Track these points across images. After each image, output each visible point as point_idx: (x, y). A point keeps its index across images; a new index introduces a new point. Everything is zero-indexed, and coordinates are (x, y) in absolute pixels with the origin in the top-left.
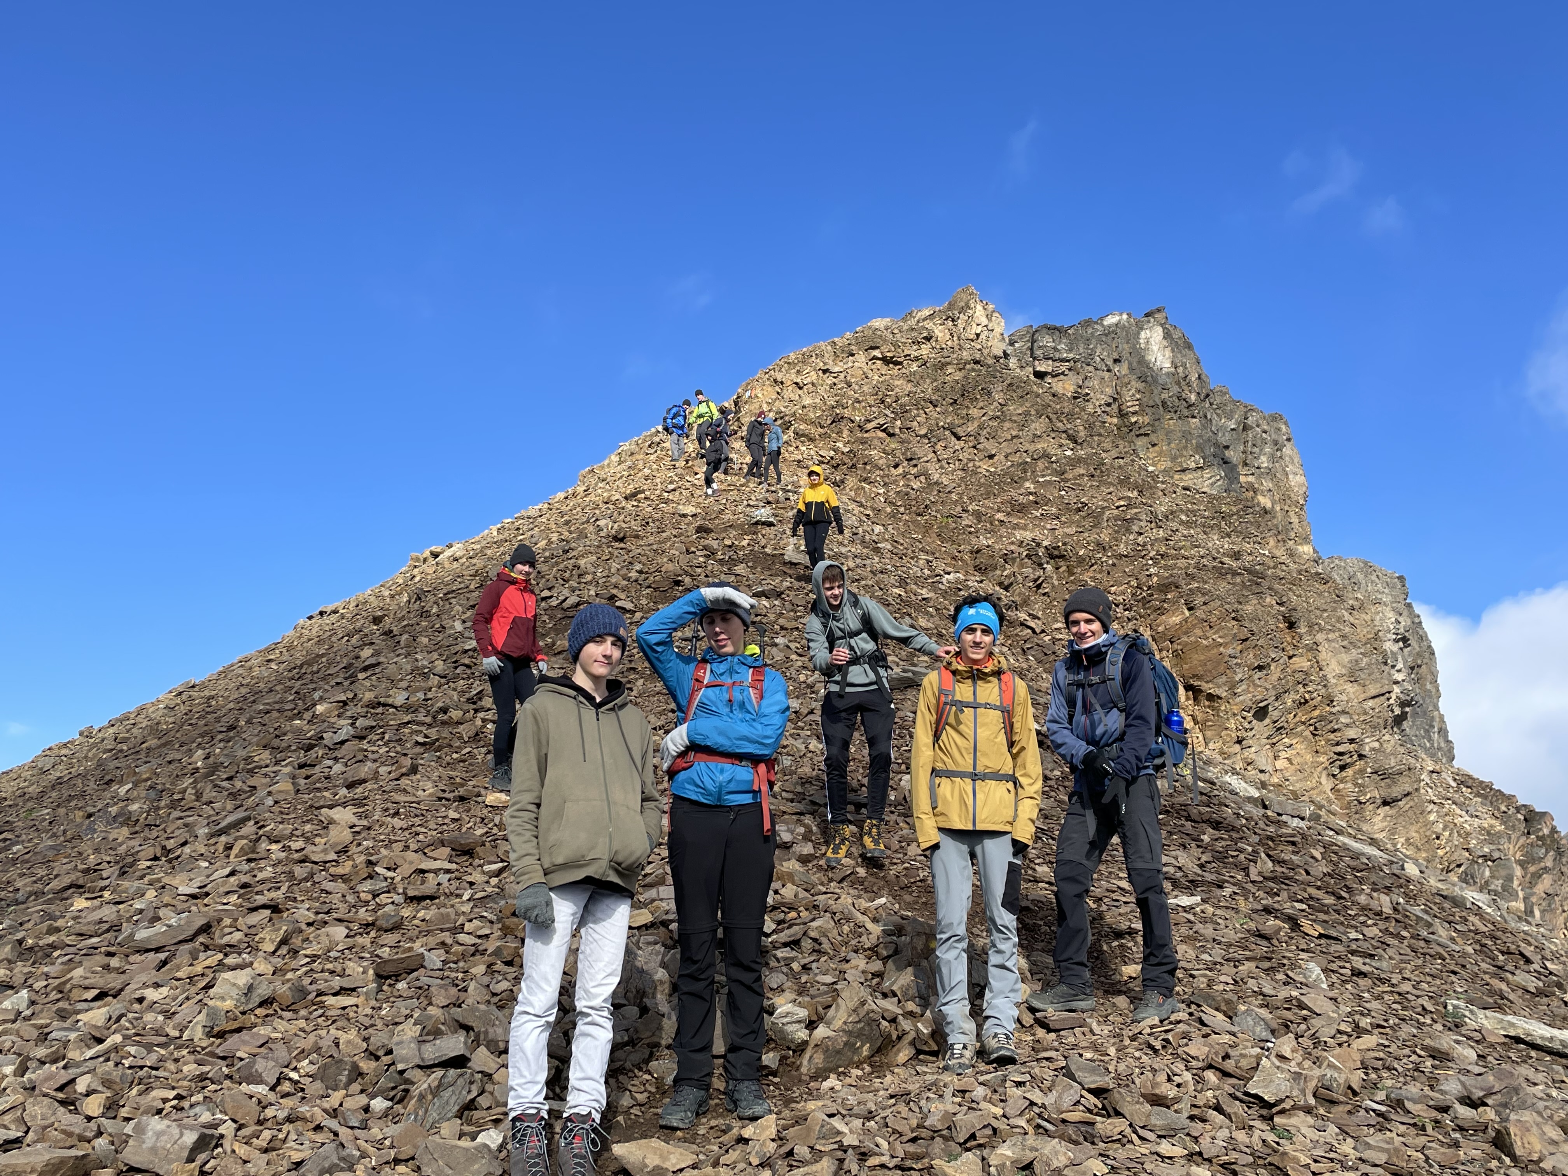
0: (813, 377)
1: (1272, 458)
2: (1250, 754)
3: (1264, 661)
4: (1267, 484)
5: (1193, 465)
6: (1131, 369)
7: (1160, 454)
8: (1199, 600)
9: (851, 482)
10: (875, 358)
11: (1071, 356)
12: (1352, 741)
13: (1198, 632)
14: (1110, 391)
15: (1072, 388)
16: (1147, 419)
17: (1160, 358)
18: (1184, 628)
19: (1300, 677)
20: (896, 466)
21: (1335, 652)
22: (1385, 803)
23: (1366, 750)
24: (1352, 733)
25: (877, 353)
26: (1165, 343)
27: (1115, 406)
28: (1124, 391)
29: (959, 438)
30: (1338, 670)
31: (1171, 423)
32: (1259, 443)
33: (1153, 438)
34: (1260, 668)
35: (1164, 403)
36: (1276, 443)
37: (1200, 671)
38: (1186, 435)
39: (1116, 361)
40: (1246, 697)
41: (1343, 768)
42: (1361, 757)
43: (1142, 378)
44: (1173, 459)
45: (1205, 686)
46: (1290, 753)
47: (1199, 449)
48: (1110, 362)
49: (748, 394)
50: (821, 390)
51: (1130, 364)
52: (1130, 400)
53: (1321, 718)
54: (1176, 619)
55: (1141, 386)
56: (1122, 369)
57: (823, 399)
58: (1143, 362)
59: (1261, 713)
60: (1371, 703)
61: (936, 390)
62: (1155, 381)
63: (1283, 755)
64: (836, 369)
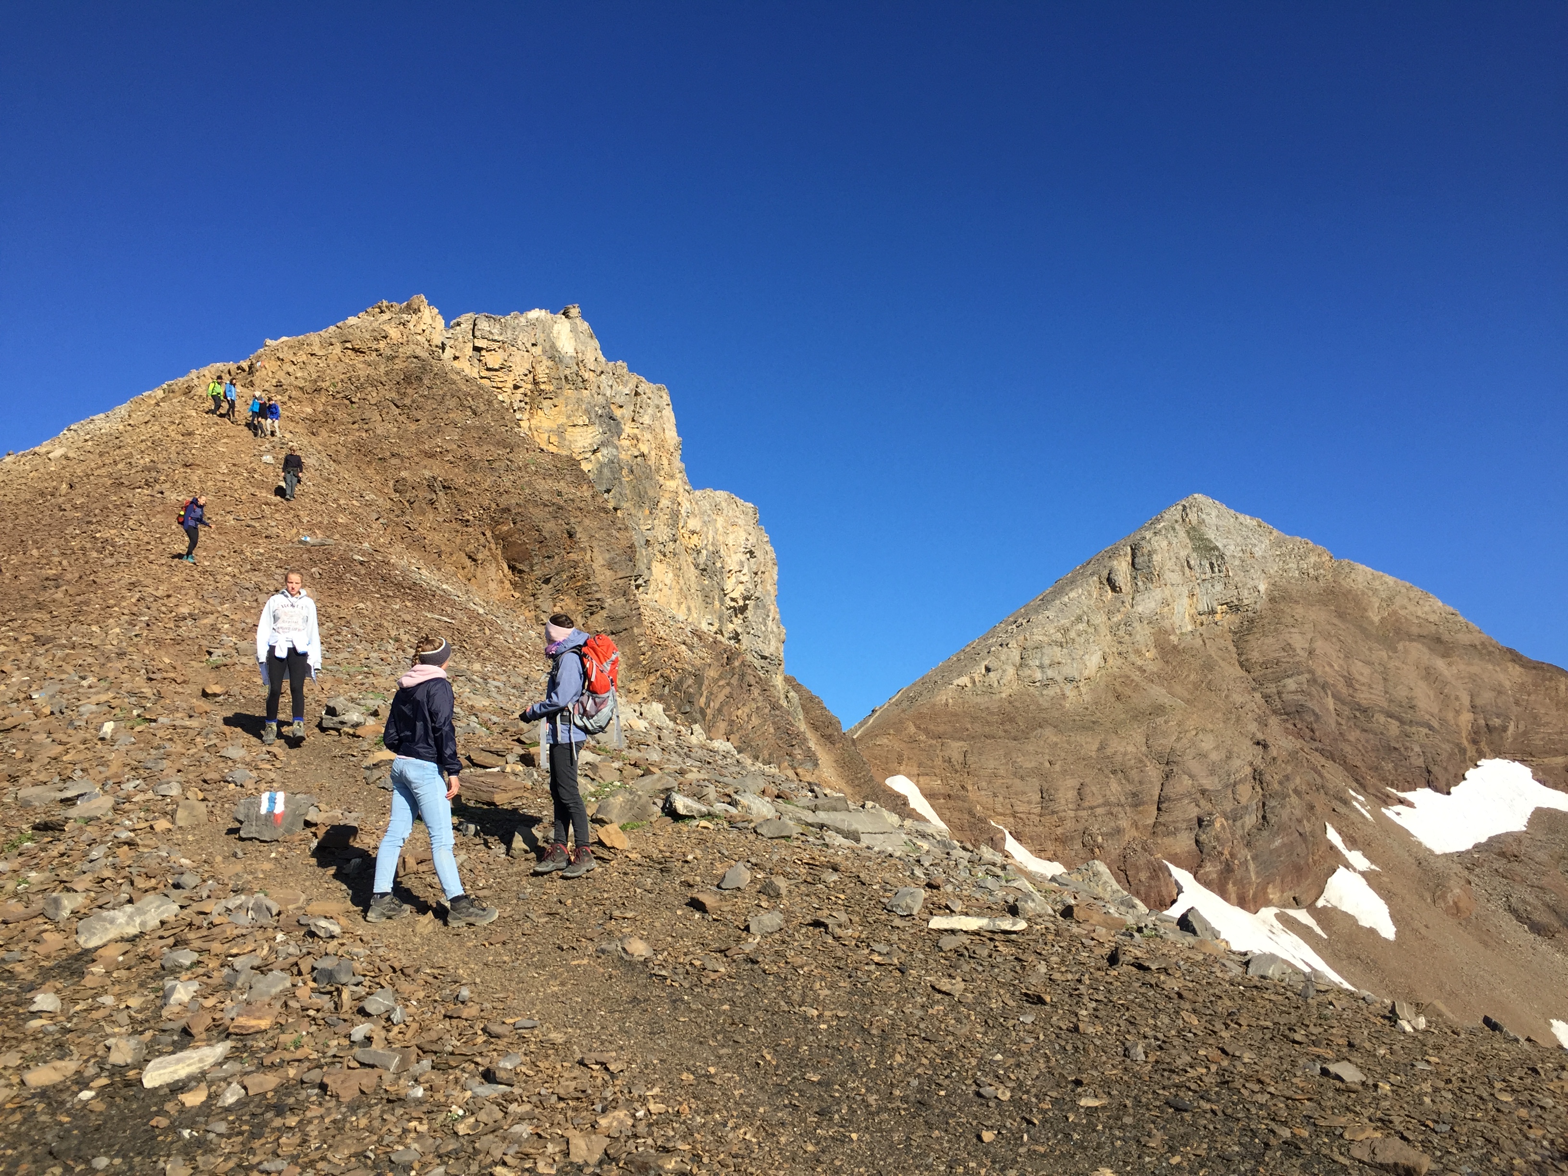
0: (304, 358)
1: (653, 418)
2: (538, 602)
3: (551, 554)
4: (648, 436)
5: (581, 423)
6: (544, 351)
7: (560, 412)
8: (519, 519)
9: (324, 433)
10: (347, 348)
11: (501, 338)
12: (598, 600)
13: (517, 536)
14: (529, 366)
15: (501, 361)
16: (552, 388)
17: (566, 345)
18: (510, 533)
19: (572, 564)
20: (354, 423)
21: (601, 552)
22: (613, 633)
23: (606, 605)
24: (598, 596)
25: (349, 345)
26: (571, 335)
27: (531, 376)
28: (537, 367)
29: (398, 407)
30: (602, 562)
31: (569, 392)
32: (644, 406)
33: (555, 401)
34: (549, 557)
35: (566, 377)
36: (658, 407)
37: (516, 556)
38: (579, 401)
39: (533, 345)
40: (538, 572)
41: (592, 614)
42: (602, 608)
43: (552, 358)
44: (569, 417)
45: (518, 565)
46: (562, 603)
47: (587, 412)
48: (529, 345)
49: (259, 364)
50: (309, 367)
51: (544, 348)
52: (542, 373)
53: (582, 586)
54: (506, 528)
55: (550, 363)
56: (537, 351)
57: (310, 374)
58: (553, 346)
59: (547, 581)
60: (618, 581)
61: (387, 374)
62: (561, 361)
63: (558, 604)
64: (321, 353)
